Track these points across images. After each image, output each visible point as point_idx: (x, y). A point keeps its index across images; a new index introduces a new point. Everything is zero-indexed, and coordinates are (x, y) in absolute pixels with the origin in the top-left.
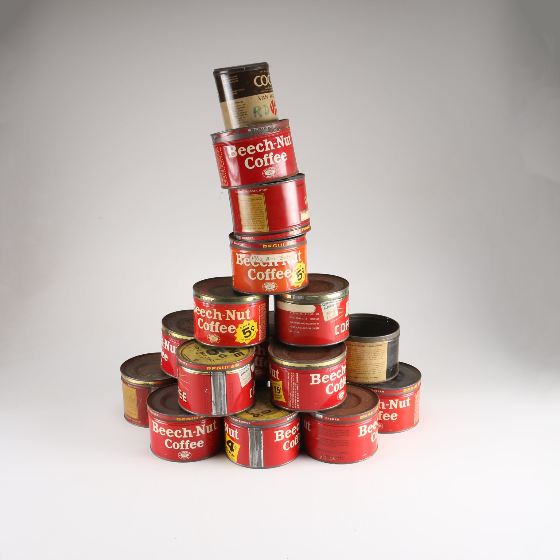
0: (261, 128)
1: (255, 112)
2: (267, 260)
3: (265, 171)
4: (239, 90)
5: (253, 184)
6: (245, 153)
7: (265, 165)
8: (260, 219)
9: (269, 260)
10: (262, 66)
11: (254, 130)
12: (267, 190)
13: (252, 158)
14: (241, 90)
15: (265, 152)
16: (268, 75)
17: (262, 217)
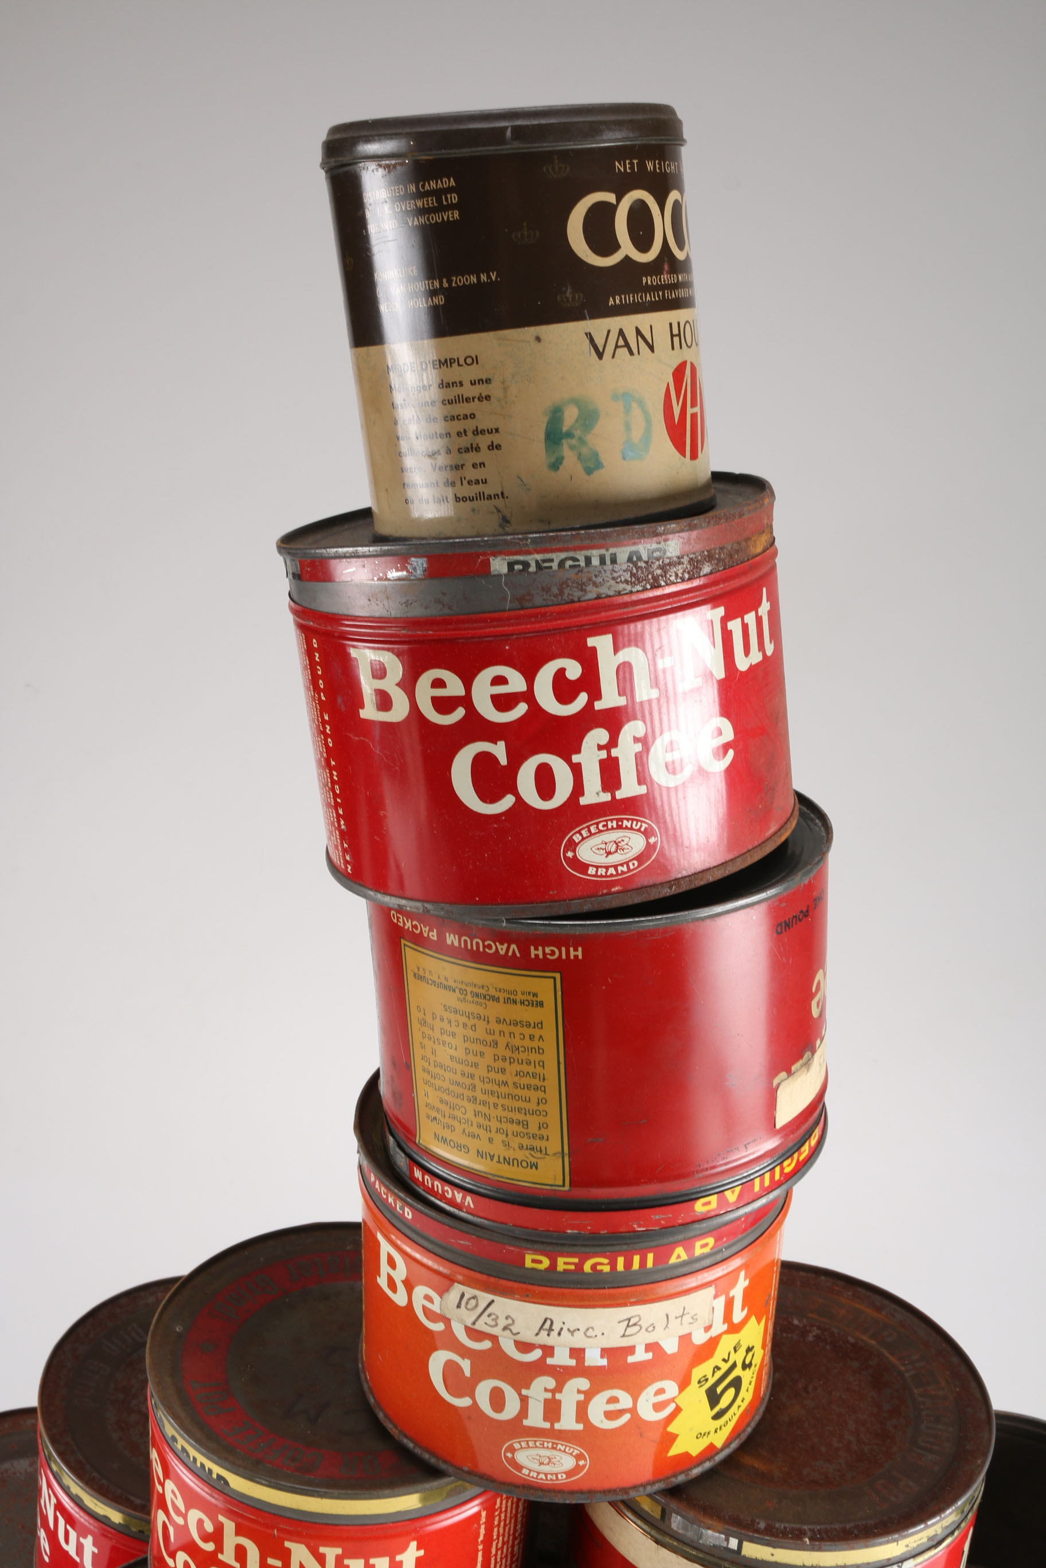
0: (581, 556)
1: (554, 436)
2: (544, 1333)
3: (577, 838)
4: (458, 281)
5: (499, 908)
6: (460, 713)
7: (583, 801)
8: (519, 1110)
9: (554, 1334)
10: (632, 124)
11: (533, 568)
12: (580, 953)
13: (499, 751)
14: (473, 279)
15: (589, 719)
16: (673, 196)
17: (533, 1106)
